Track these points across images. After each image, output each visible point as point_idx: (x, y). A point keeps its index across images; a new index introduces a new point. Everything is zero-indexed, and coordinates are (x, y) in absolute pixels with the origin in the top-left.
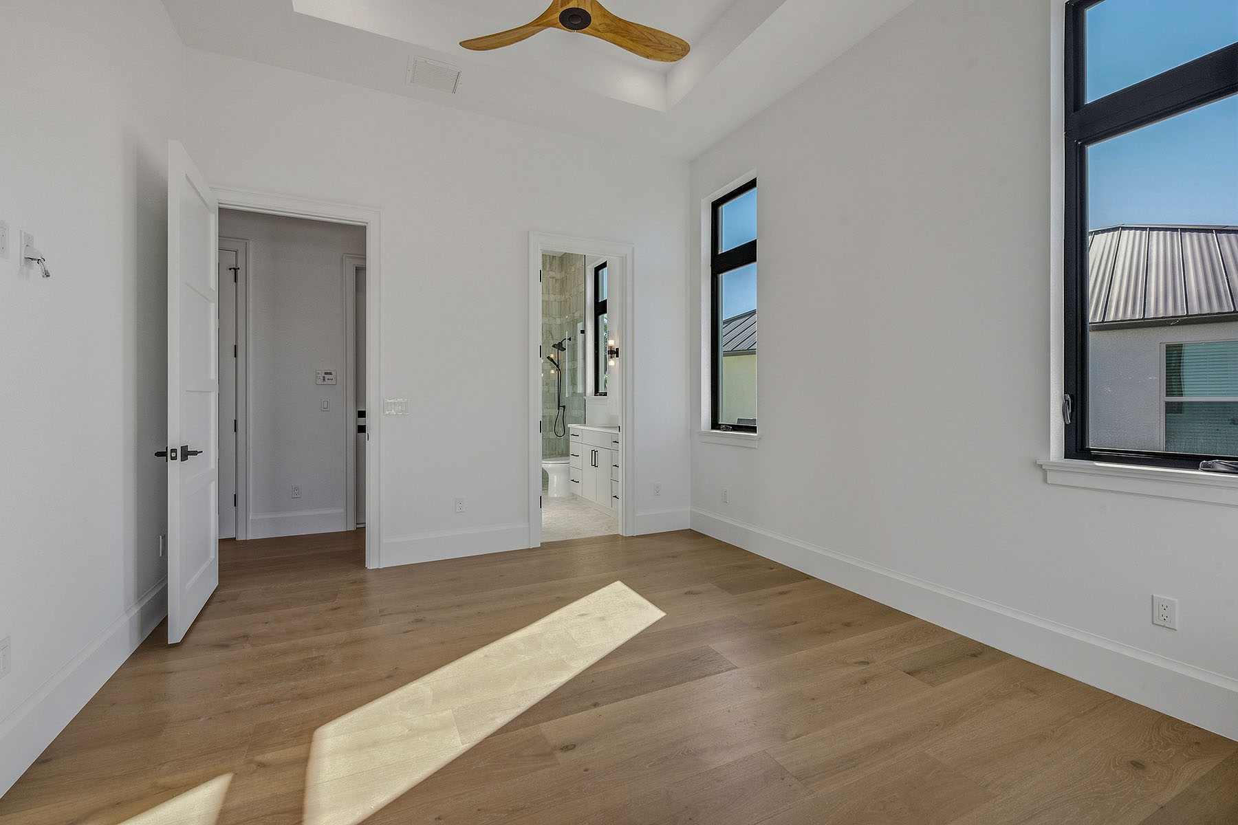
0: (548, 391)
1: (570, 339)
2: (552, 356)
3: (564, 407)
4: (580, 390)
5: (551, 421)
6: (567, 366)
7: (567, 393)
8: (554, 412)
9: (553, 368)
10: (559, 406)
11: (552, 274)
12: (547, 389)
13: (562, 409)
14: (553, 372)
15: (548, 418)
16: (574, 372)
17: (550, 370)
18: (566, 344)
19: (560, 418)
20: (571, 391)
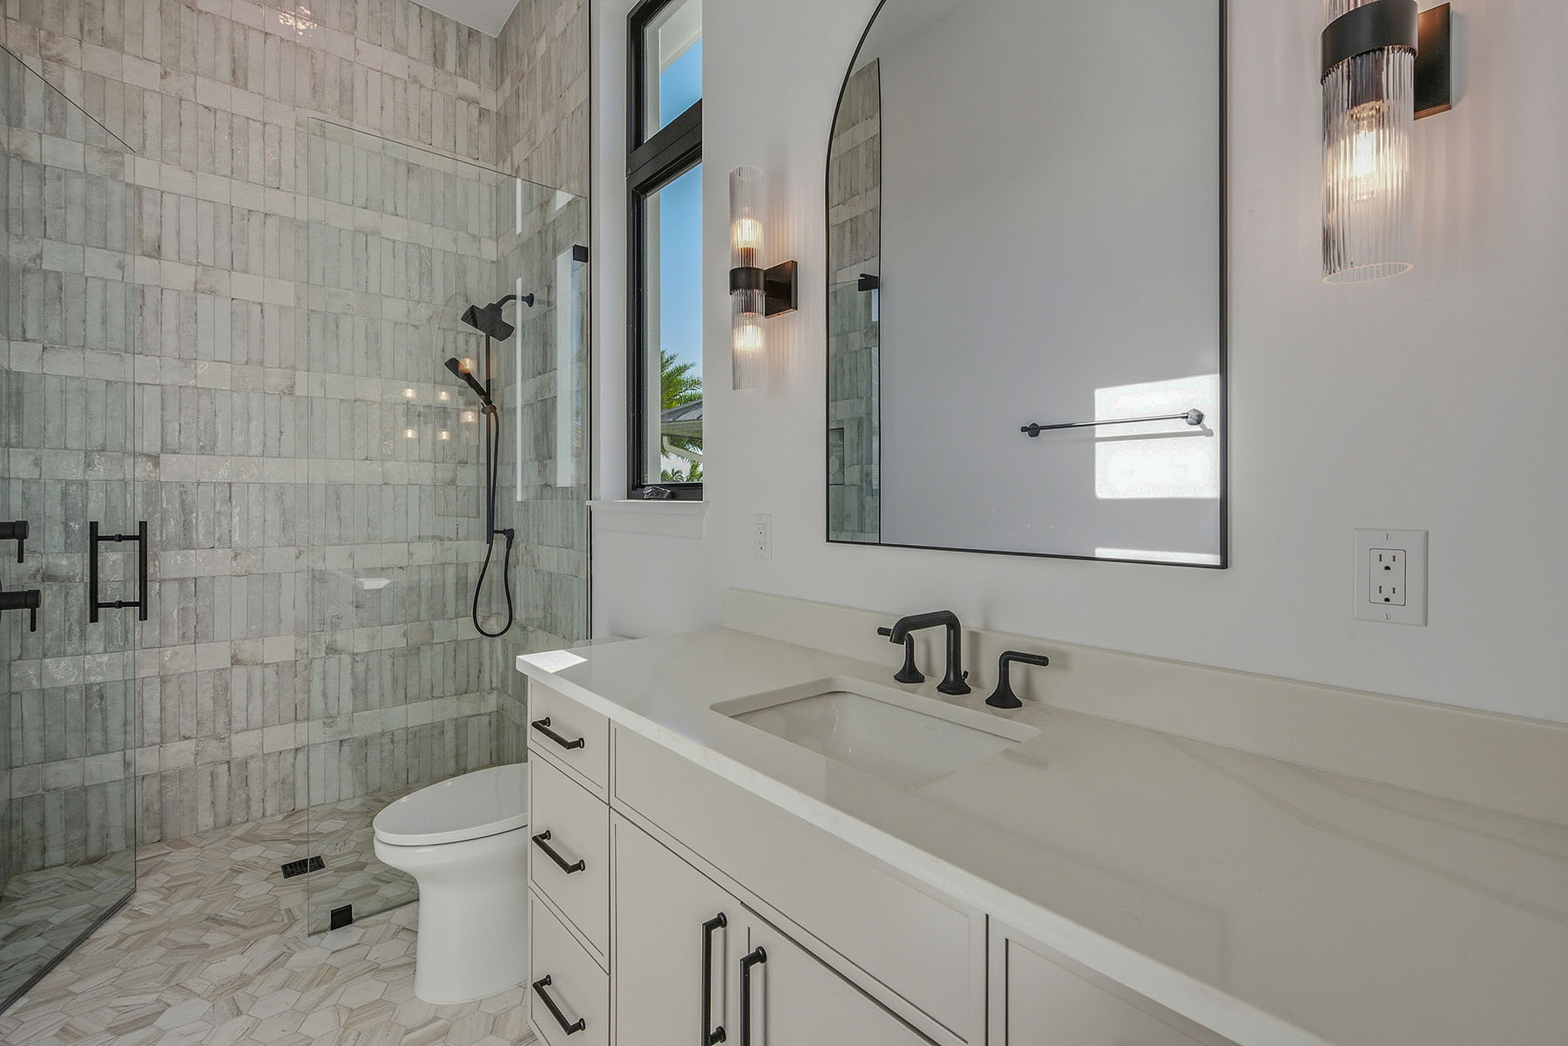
0: (452, 482)
1: (530, 300)
2: (468, 364)
3: (510, 534)
4: (566, 473)
5: (461, 584)
6: (518, 395)
7: (519, 484)
8: (474, 550)
9: (469, 404)
10: (491, 532)
11: (467, 87)
12: (448, 476)
13: (500, 542)
14: (469, 417)
15: (451, 573)
16: (544, 410)
17: (458, 412)
18: (517, 314)
19: (495, 571)
20: (536, 481)
